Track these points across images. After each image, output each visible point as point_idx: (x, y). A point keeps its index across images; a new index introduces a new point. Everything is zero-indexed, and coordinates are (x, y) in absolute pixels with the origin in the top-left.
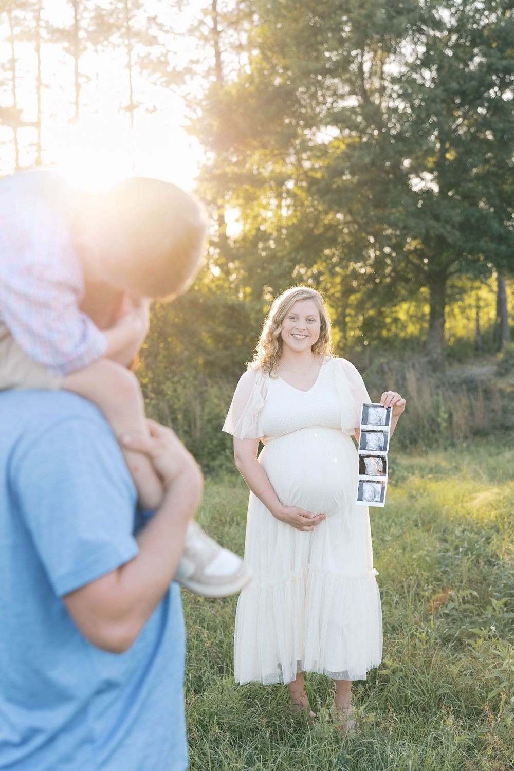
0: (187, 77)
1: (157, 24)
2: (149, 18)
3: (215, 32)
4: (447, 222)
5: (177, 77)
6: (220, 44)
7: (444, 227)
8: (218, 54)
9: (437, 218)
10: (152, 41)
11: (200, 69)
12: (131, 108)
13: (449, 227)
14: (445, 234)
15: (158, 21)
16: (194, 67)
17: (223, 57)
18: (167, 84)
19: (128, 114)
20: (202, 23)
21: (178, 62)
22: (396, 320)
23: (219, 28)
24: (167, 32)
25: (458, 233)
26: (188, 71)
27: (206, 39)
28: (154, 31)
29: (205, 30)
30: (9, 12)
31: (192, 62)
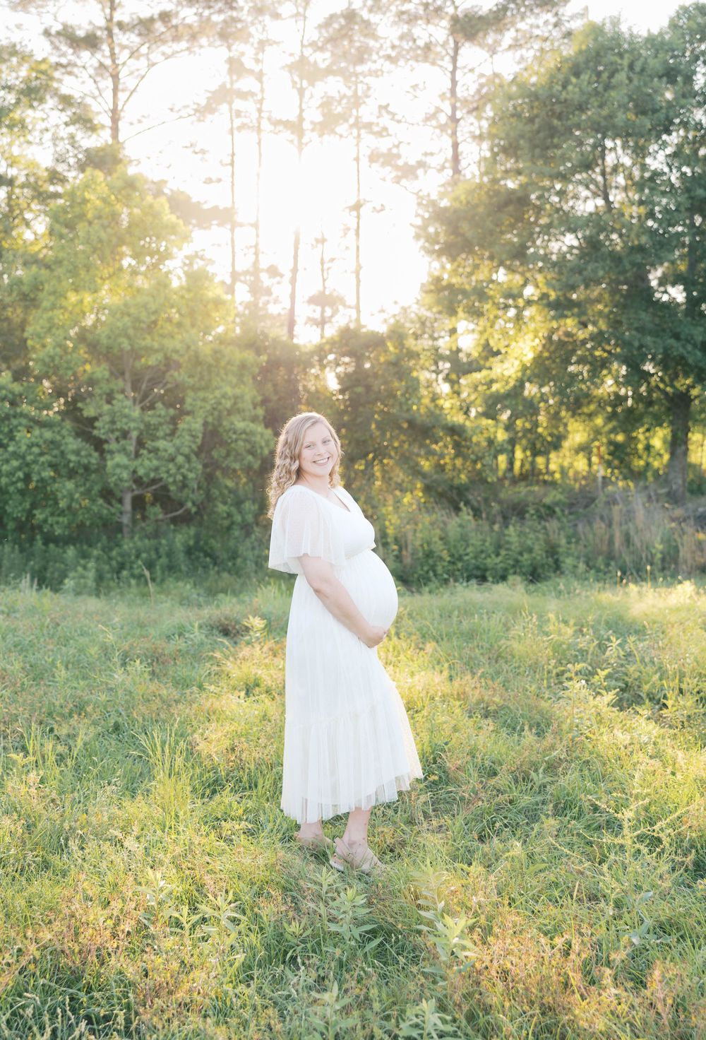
0: (420, 172)
1: (388, 112)
2: (381, 107)
3: (454, 120)
4: (688, 341)
5: (409, 172)
6: (459, 134)
7: (684, 346)
8: (455, 146)
9: (677, 336)
10: (383, 133)
11: (435, 162)
12: (357, 207)
13: (689, 347)
14: (686, 355)
15: (389, 109)
16: (428, 160)
17: (460, 149)
18: (397, 180)
19: (354, 213)
20: (438, 110)
21: (410, 156)
22: (648, 448)
23: (459, 115)
24: (399, 122)
25: (699, 354)
26: (421, 164)
27: (442, 128)
28: (385, 120)
29: (443, 119)
30: (230, 103)
31: (426, 154)
